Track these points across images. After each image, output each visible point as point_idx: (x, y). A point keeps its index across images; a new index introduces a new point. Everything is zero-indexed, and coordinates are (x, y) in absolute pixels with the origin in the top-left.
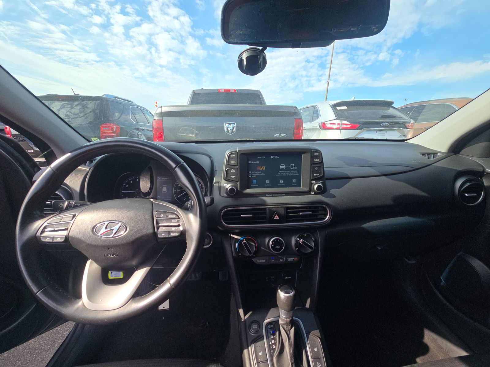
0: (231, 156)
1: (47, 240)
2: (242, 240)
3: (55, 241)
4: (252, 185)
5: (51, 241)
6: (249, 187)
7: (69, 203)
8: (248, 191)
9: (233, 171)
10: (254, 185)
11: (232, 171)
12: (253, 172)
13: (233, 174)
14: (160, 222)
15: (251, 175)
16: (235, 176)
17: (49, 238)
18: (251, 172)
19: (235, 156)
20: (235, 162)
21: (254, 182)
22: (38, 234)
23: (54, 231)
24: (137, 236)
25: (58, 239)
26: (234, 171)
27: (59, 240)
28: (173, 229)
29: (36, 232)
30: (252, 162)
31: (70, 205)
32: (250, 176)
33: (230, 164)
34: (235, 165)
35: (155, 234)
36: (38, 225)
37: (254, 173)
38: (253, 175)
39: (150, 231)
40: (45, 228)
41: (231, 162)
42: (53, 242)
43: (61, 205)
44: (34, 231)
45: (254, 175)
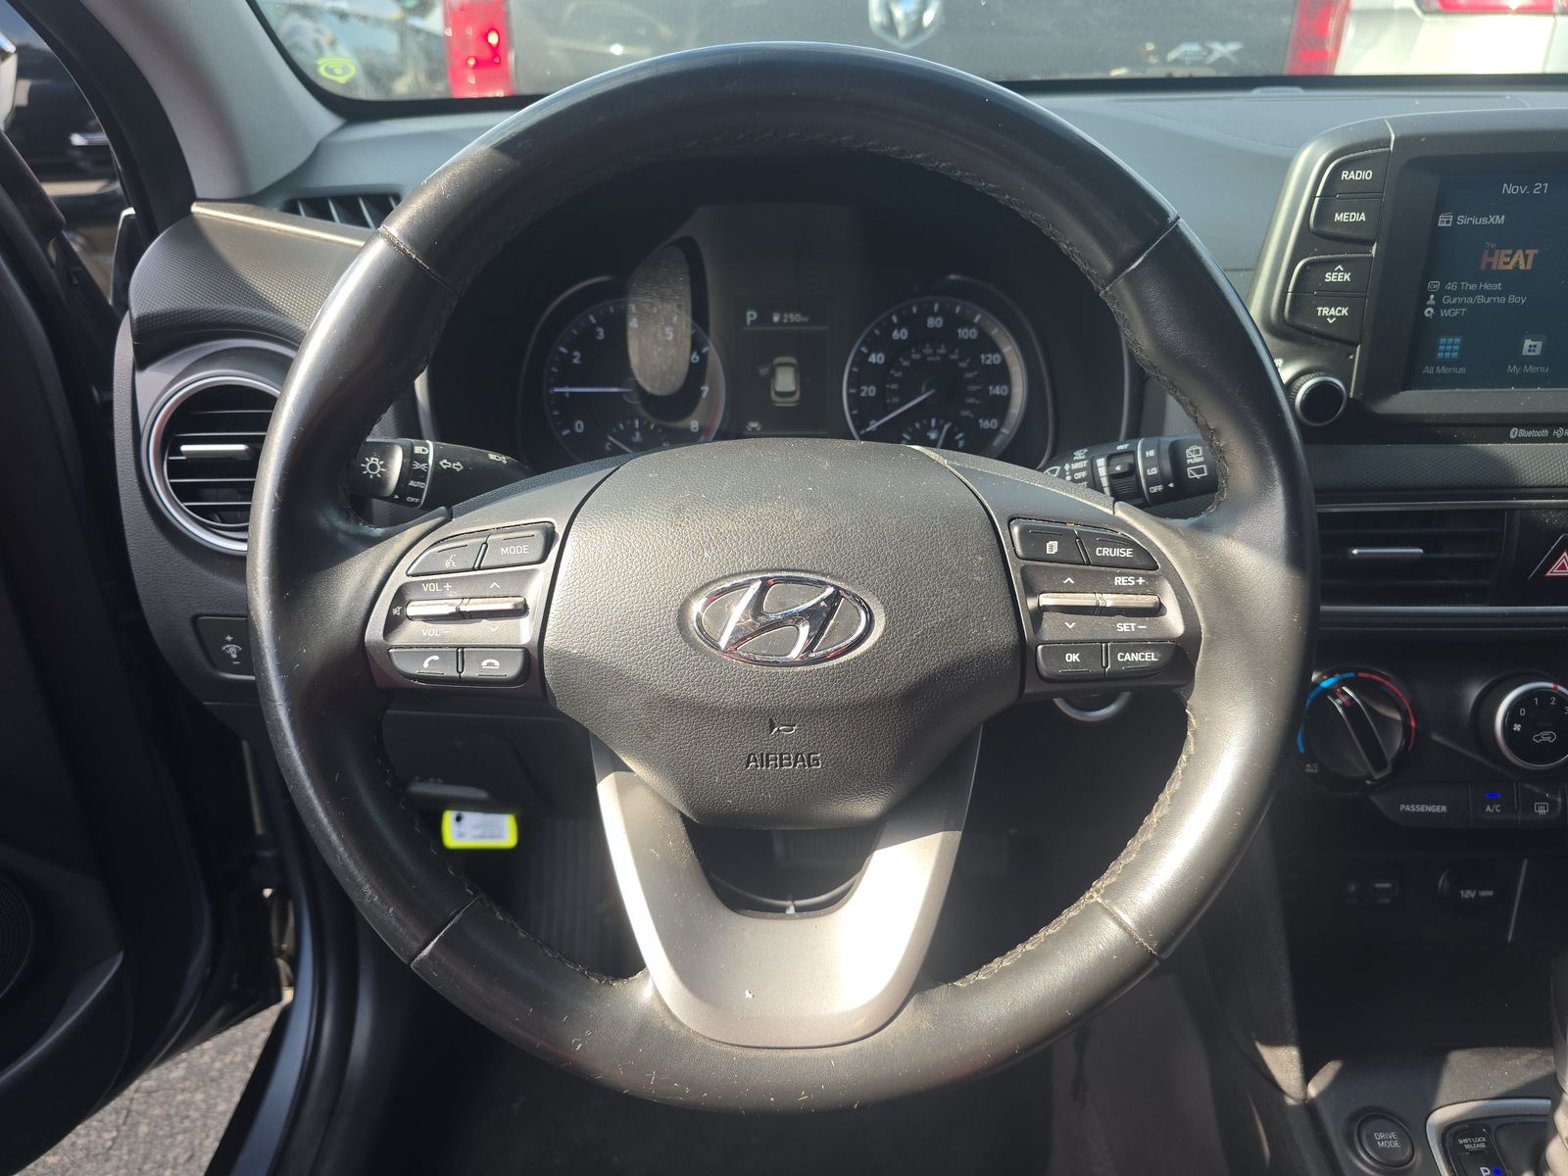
0: (1345, 175)
1: (427, 666)
2: (1330, 691)
3: (470, 672)
4: (1428, 370)
5: (450, 671)
6: (1410, 380)
7: (410, 456)
8: (1408, 402)
9: (1337, 276)
10: (1444, 370)
11: (1330, 277)
12: (1451, 286)
13: (1335, 295)
14: (1041, 580)
15: (1438, 307)
16: (1345, 311)
17: (436, 658)
18: (1443, 285)
19: (1366, 175)
20: (1363, 217)
21: (1449, 346)
22: (374, 631)
23: (459, 616)
24: (933, 660)
25: (484, 663)
26: (1347, 277)
27: (492, 667)
28: (1125, 627)
29: (358, 623)
30: (1462, 220)
31: (417, 466)
32: (1429, 312)
33: (1326, 229)
34: (1362, 234)
35: (1023, 651)
36: (363, 584)
37: (1459, 293)
38: (1449, 306)
39: (999, 635)
40: (400, 598)
41: (1337, 217)
42: (460, 681)
43: (373, 467)
44: (349, 615)
45: (1457, 306)
